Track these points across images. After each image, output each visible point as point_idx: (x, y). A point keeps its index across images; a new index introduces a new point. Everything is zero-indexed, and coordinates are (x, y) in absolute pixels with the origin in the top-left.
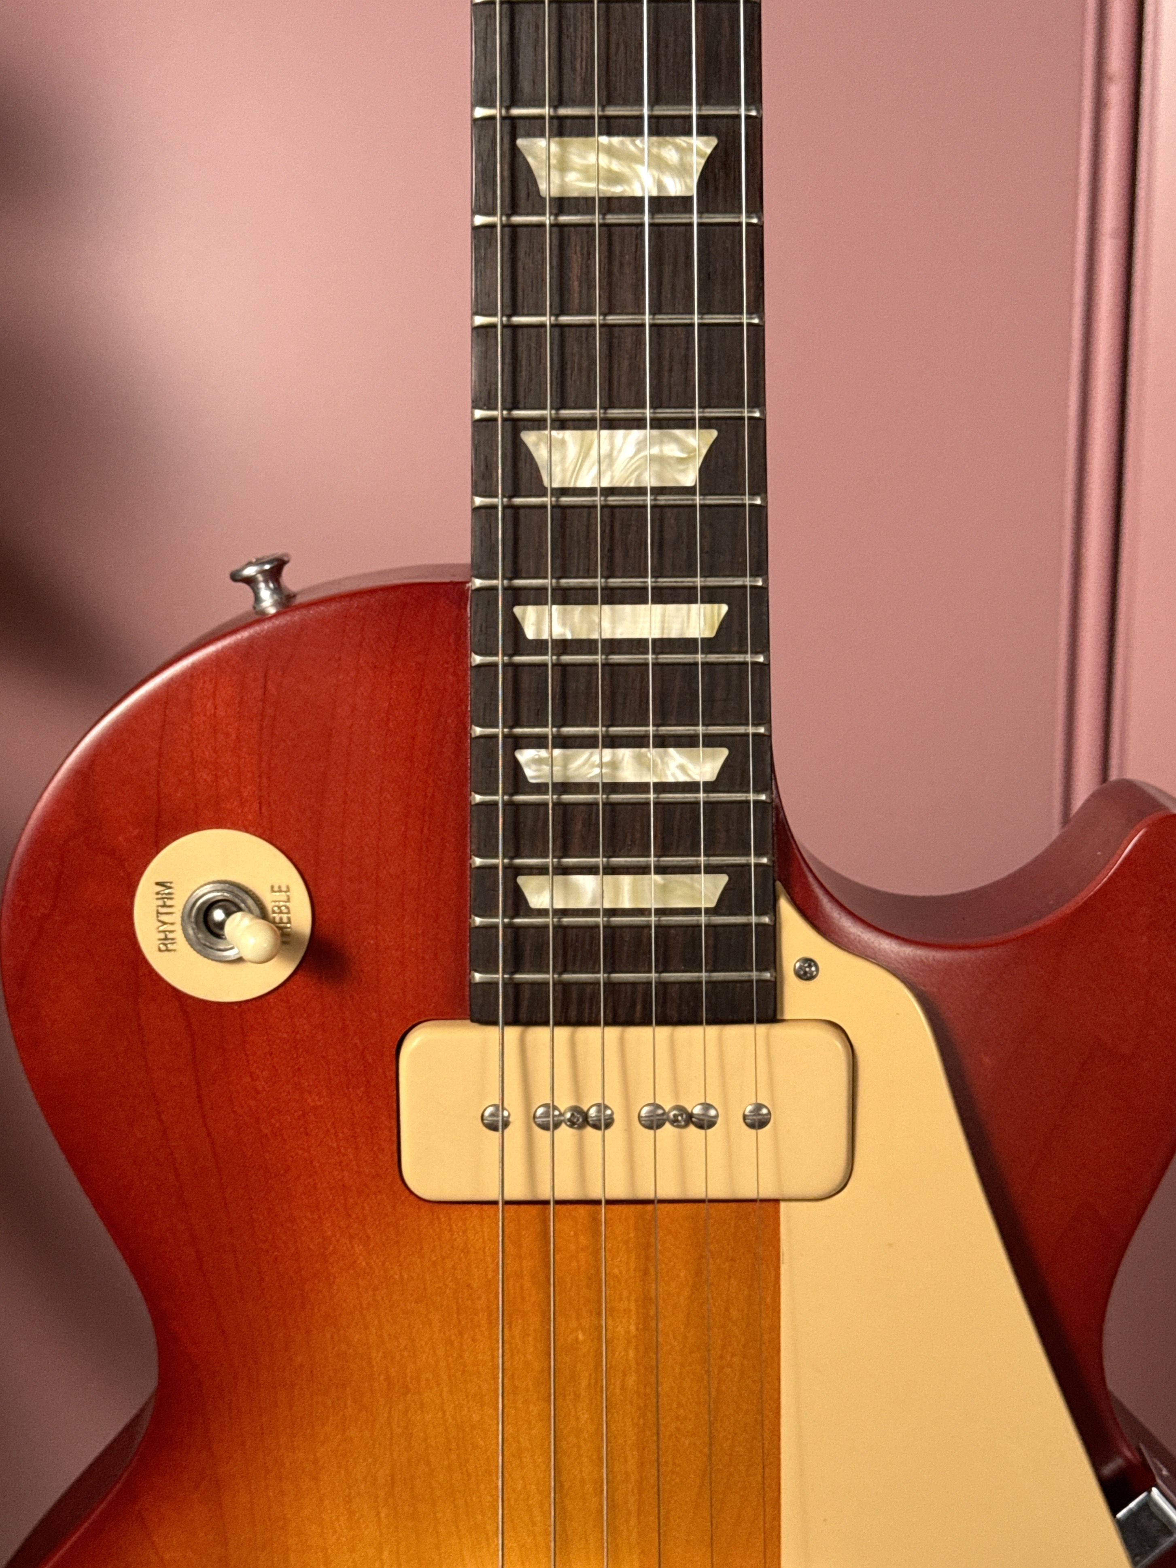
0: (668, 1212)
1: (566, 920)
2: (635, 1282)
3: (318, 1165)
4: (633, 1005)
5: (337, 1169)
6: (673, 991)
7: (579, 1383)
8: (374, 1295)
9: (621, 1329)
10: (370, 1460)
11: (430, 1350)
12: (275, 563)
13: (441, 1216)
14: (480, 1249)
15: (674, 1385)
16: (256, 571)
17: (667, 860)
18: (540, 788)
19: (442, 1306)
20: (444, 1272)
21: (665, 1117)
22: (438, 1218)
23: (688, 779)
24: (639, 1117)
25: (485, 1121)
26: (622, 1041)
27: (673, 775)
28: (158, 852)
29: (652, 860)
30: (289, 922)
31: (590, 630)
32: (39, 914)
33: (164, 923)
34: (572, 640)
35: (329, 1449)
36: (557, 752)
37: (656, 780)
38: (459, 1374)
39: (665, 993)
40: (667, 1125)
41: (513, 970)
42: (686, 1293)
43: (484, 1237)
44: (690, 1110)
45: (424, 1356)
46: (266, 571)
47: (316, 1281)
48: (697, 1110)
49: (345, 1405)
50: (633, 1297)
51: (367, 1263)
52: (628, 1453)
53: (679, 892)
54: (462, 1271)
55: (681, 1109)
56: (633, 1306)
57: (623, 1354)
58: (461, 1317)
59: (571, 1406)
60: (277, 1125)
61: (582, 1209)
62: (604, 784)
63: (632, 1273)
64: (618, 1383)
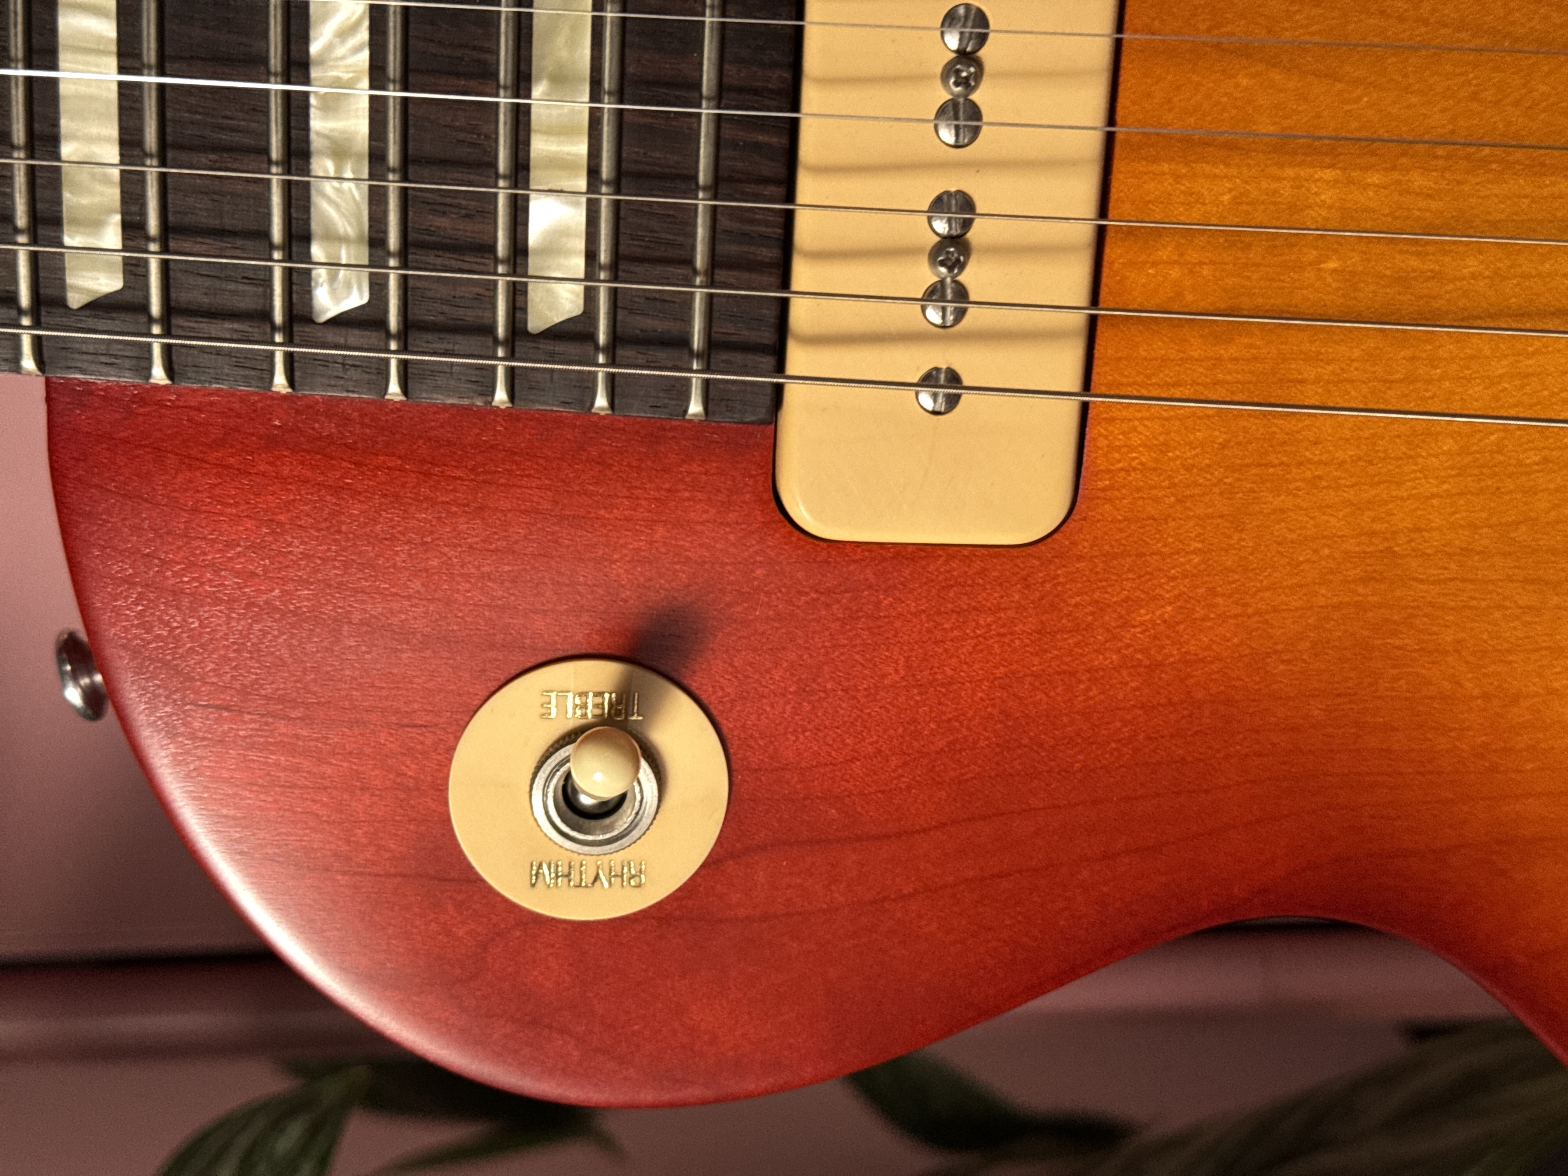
0: (1134, 103)
1: (604, 256)
2: (1249, 165)
3: (1002, 669)
4: (757, 147)
5: (1012, 641)
6: (735, 74)
7: (1414, 271)
8: (1223, 595)
9: (1327, 196)
10: (1497, 615)
11: (1324, 514)
12: (65, 656)
13: (1100, 484)
14: (1163, 426)
15: (1439, 106)
16: (75, 687)
17: (504, 73)
18: (378, 287)
19: (1252, 491)
20: (1196, 484)
21: (961, 100)
22: (1104, 490)
23: (366, 23)
24: (956, 146)
25: (943, 409)
26: (822, 170)
27: (357, 50)
28: (482, 880)
29: (504, 100)
30: (600, 694)
31: (106, 180)
32: (575, 1053)
33: (597, 878)
34: (124, 213)
35: (1470, 676)
36: (317, 251)
37: (365, 83)
38: (1371, 470)
39: (740, 90)
40: (975, 97)
41: (686, 351)
42: (1277, 76)
43: (1142, 419)
44: (954, 55)
45: (1333, 521)
46: (73, 670)
47: (1192, 681)
48: (953, 41)
49: (1398, 648)
50: (1278, 172)
51: (1170, 604)
52: (1546, 192)
53: (564, 54)
54: (1196, 455)
55: (950, 70)
56: (1290, 172)
57: (1371, 194)
58: (1276, 462)
59: (1450, 287)
60: (933, 726)
61: (1110, 252)
62: (372, 177)
63: (1233, 171)
64: (1423, 204)
